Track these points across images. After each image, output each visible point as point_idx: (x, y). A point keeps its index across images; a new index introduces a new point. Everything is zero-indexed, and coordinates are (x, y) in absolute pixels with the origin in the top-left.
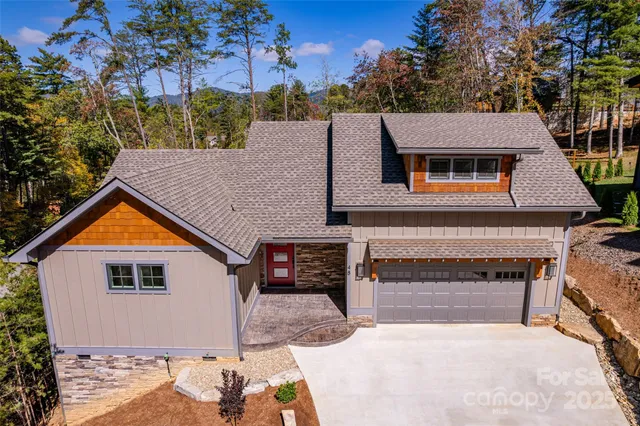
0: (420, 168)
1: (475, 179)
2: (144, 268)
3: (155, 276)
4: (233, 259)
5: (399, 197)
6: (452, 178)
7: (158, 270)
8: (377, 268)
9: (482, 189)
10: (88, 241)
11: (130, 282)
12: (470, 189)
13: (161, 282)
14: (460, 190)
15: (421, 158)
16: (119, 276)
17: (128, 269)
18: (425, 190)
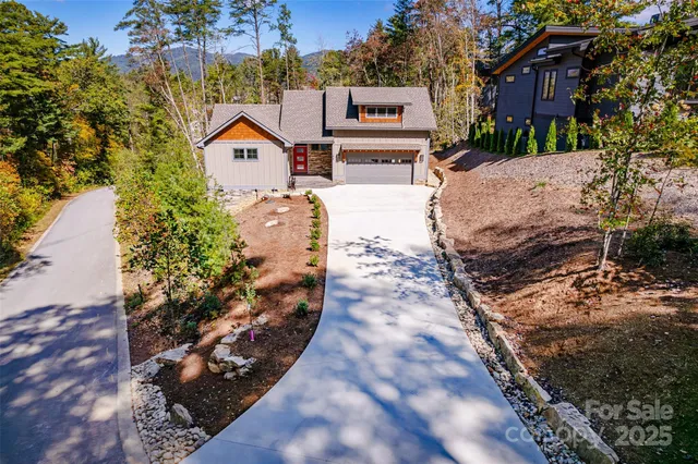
0: (363, 112)
1: (386, 116)
2: (249, 151)
3: (253, 154)
4: (287, 145)
5: (354, 124)
6: (376, 116)
7: (255, 151)
8: (346, 155)
9: (390, 121)
10: (226, 138)
11: (242, 157)
12: (385, 121)
13: (256, 157)
14: (381, 121)
15: (363, 107)
16: (239, 154)
17: (242, 151)
18: (365, 121)
